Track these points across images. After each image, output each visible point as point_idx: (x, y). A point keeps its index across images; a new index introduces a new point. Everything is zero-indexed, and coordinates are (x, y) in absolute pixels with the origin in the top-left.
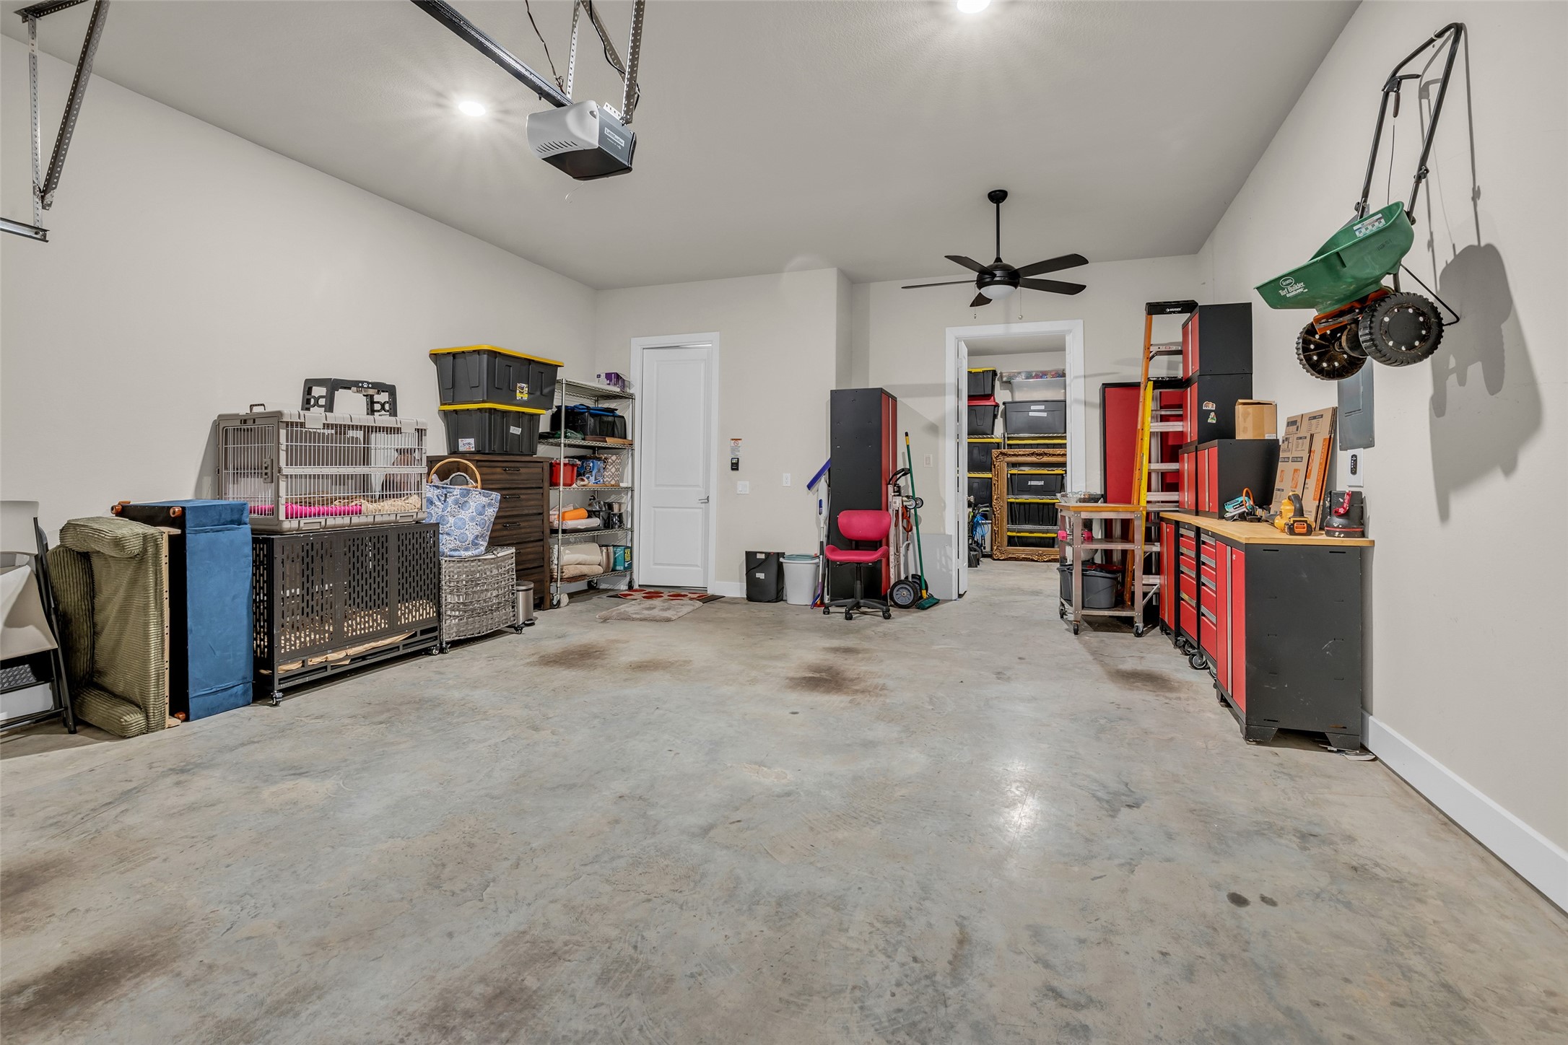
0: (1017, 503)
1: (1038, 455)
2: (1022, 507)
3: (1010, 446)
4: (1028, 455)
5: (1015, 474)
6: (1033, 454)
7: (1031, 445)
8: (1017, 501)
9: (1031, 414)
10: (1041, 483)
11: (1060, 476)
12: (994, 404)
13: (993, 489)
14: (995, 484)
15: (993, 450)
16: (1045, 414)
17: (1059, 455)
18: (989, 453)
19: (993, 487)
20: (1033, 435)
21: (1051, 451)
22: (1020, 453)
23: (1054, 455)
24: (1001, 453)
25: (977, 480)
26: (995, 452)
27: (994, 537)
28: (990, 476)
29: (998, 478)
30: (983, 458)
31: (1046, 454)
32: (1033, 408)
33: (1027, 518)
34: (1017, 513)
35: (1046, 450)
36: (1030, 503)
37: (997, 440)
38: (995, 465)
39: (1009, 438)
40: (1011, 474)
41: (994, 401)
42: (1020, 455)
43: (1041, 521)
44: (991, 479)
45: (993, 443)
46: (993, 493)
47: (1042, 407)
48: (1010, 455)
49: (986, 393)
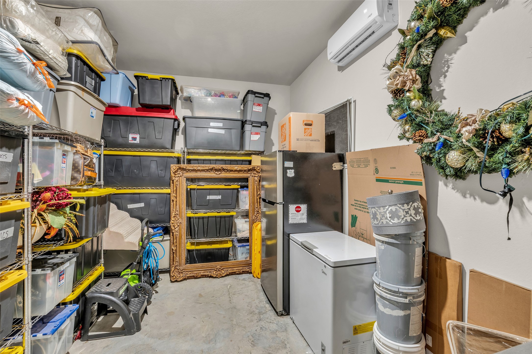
0: (196, 218)
1: (217, 170)
2: (201, 221)
3: (189, 161)
4: (207, 170)
5: (194, 189)
6: (212, 169)
7: (210, 160)
8: (196, 215)
9: (210, 130)
10: (219, 197)
11: (236, 191)
12: (173, 117)
13: (172, 206)
14: (173, 201)
15: (172, 165)
16: (222, 132)
17: (236, 171)
18: (167, 167)
19: (172, 203)
20: (211, 151)
21: (228, 167)
22: (199, 168)
23: (231, 171)
24: (180, 168)
25: (155, 196)
26: (174, 167)
27: (172, 256)
28: (168, 191)
29: (176, 194)
30: (162, 173)
31: (224, 170)
32: (212, 124)
33: (206, 233)
34: (196, 228)
35: (225, 166)
36: (208, 217)
37: (176, 155)
38: (173, 181)
39: (189, 153)
40: (191, 189)
41: (174, 114)
42: (199, 170)
43: (218, 234)
44: (170, 194)
45: (171, 157)
46: (172, 209)
47: (220, 125)
48: (189, 170)
49: (164, 103)
